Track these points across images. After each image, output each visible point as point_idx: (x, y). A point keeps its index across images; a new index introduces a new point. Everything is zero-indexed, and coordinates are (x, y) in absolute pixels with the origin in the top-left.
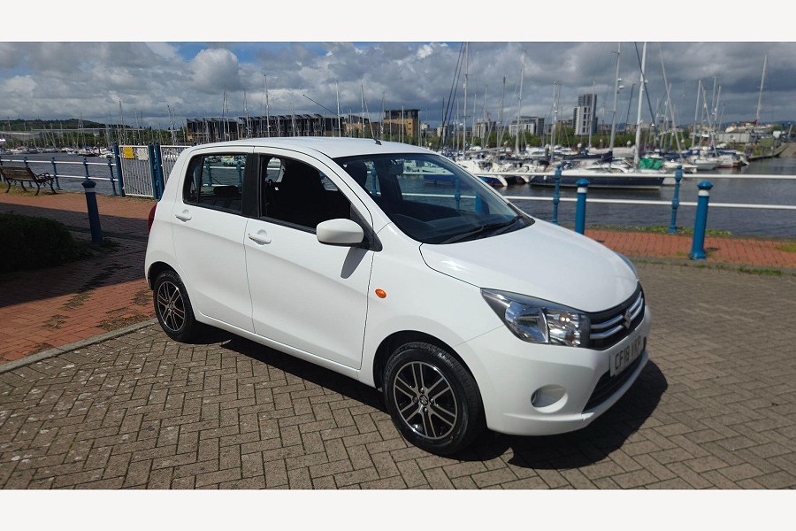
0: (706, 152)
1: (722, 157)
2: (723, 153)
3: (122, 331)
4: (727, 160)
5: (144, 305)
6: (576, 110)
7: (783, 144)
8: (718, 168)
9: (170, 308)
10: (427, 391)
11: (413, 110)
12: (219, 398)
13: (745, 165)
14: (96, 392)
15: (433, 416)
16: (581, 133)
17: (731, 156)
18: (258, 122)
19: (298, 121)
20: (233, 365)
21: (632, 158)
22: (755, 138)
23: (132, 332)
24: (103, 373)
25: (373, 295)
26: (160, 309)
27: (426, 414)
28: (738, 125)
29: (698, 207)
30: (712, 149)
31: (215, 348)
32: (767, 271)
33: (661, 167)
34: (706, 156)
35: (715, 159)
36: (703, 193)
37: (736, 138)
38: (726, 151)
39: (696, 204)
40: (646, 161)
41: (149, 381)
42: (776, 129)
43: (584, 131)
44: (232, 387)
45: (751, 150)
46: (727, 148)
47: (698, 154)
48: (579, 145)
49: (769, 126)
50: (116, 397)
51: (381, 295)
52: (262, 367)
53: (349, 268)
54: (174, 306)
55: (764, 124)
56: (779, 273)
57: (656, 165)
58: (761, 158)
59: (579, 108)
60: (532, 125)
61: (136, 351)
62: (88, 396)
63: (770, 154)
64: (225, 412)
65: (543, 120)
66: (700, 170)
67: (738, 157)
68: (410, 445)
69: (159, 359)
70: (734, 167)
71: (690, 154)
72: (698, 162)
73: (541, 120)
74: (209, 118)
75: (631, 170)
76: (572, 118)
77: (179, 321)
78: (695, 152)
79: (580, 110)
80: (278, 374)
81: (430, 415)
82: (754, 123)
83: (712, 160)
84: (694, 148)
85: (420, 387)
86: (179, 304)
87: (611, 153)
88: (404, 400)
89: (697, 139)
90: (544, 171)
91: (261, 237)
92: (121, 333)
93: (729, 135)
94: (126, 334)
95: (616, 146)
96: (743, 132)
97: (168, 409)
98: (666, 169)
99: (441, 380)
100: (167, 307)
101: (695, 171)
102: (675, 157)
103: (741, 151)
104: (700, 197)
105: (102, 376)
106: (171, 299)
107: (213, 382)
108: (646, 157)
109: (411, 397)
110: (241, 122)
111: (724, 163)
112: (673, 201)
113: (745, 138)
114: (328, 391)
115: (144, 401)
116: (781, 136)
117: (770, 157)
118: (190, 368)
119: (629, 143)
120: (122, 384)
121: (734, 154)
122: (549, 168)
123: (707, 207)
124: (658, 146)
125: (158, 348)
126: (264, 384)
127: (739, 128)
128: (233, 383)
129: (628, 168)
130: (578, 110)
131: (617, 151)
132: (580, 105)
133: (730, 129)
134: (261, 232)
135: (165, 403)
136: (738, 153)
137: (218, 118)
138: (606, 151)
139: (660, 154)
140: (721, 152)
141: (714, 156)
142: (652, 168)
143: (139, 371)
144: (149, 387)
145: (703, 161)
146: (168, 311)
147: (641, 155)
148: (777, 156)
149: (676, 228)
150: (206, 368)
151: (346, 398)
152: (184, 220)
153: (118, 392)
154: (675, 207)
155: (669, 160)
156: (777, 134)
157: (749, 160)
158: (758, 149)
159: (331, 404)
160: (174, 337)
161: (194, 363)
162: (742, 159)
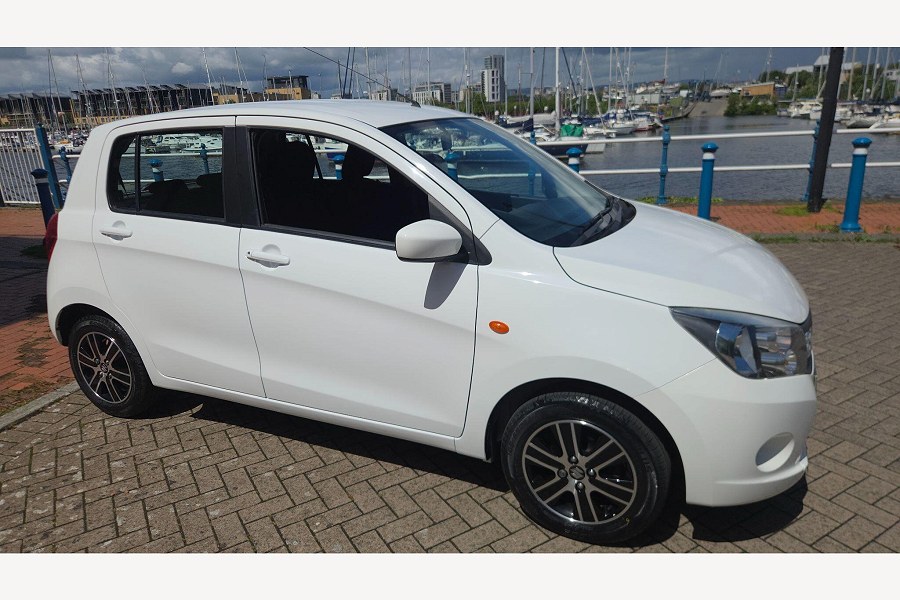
0: (622, 116)
1: (637, 120)
2: (637, 116)
3: (20, 412)
4: (643, 122)
5: (39, 366)
6: (483, 74)
7: (691, 104)
8: (635, 131)
9: (103, 370)
10: (583, 460)
11: (301, 77)
12: (232, 504)
13: (659, 127)
14: (19, 527)
15: (593, 494)
16: (491, 100)
17: (645, 119)
18: (99, 97)
19: (154, 93)
20: (227, 445)
21: (554, 125)
22: (665, 99)
23: (38, 412)
24: (19, 490)
25: (485, 330)
26: (83, 373)
27: (582, 492)
28: (647, 85)
29: (703, 172)
30: (628, 112)
31: (183, 419)
32: (782, 239)
33: (581, 134)
34: (622, 119)
35: (631, 123)
36: (708, 156)
37: (647, 98)
38: (639, 114)
39: (700, 169)
40: (567, 128)
41: (104, 491)
42: (682, 88)
43: (493, 97)
44: (243, 482)
45: (662, 111)
46: (640, 110)
47: (615, 118)
48: (497, 113)
49: (677, 85)
50: (59, 531)
51: (500, 328)
52: (271, 441)
53: (437, 293)
54: (110, 368)
55: (672, 83)
56: (795, 240)
57: (578, 131)
58: (672, 119)
59: (486, 71)
60: (438, 92)
61: (59, 443)
62: (9, 536)
63: (680, 115)
64: (253, 526)
65: (449, 85)
66: (618, 135)
67: (652, 119)
68: (553, 535)
69: (104, 451)
70: (649, 130)
71: (607, 118)
72: (616, 126)
73: (448, 86)
74: (29, 94)
75: (553, 139)
76: (480, 83)
77: (122, 389)
78: (612, 116)
79: (487, 74)
80: (302, 449)
81: (588, 493)
82: (663, 82)
83: (628, 123)
84: (611, 111)
85: (571, 453)
86: (119, 364)
87: (531, 120)
88: (540, 474)
89: (613, 101)
90: (463, 145)
91: (270, 256)
92: (20, 416)
93: (640, 96)
94: (30, 416)
95: (535, 112)
96: (652, 93)
97: (159, 537)
98: (588, 135)
99: (610, 443)
100: (96, 370)
101: (614, 135)
102: (594, 122)
103: (653, 112)
104: (704, 161)
105: (20, 494)
106: (103, 358)
107: (207, 477)
108: (566, 123)
109: (555, 470)
110: (75, 97)
111: (640, 126)
112: (661, 168)
113: (655, 98)
114: (391, 467)
115: (110, 531)
116: (688, 95)
117: (680, 118)
118: (161, 459)
119: (546, 108)
120: (60, 505)
121: (648, 116)
122: (467, 142)
123: (713, 171)
124: (575, 111)
125: (93, 432)
126: (290, 468)
127: (650, 88)
128: (240, 474)
129: (550, 136)
130: (486, 74)
131: (539, 118)
132: (487, 68)
133: (641, 90)
134: (267, 248)
135: (148, 527)
136: (652, 115)
137: (42, 94)
138: (527, 118)
139: (579, 119)
140: (635, 115)
141: (630, 119)
142: (572, 135)
143: (78, 477)
144: (108, 503)
145: (620, 125)
146: (99, 376)
147: (562, 121)
148: (686, 116)
149: (665, 198)
150: (187, 456)
151: (420, 472)
152: (118, 237)
153: (60, 521)
154: (663, 175)
155: (588, 126)
156: (684, 93)
157: (663, 122)
158: (668, 109)
159: (404, 485)
160: (114, 412)
161: (164, 451)
162: (656, 121)
